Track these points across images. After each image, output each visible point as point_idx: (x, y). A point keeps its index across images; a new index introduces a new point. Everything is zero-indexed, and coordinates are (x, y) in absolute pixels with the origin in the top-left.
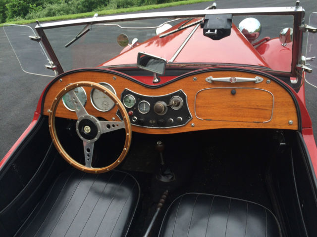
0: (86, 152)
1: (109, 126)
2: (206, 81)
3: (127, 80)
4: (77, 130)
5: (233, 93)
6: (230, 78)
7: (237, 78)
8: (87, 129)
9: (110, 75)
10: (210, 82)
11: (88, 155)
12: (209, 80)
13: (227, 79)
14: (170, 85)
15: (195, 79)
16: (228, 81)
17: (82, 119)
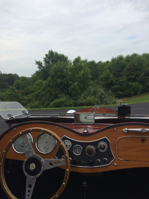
0: (28, 188)
1: (51, 164)
2: (123, 131)
3: (66, 130)
4: (24, 167)
5: (143, 140)
6: (141, 129)
7: (146, 129)
8: (33, 166)
9: (53, 126)
10: (126, 132)
11: (29, 191)
12: (125, 130)
13: (139, 130)
14: (98, 133)
15: (115, 130)
16: (140, 131)
17: (30, 157)
